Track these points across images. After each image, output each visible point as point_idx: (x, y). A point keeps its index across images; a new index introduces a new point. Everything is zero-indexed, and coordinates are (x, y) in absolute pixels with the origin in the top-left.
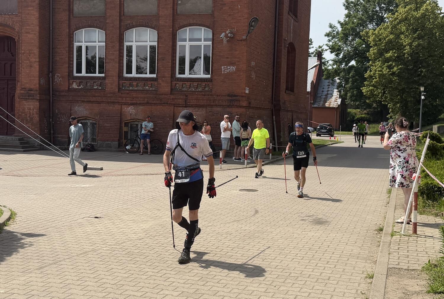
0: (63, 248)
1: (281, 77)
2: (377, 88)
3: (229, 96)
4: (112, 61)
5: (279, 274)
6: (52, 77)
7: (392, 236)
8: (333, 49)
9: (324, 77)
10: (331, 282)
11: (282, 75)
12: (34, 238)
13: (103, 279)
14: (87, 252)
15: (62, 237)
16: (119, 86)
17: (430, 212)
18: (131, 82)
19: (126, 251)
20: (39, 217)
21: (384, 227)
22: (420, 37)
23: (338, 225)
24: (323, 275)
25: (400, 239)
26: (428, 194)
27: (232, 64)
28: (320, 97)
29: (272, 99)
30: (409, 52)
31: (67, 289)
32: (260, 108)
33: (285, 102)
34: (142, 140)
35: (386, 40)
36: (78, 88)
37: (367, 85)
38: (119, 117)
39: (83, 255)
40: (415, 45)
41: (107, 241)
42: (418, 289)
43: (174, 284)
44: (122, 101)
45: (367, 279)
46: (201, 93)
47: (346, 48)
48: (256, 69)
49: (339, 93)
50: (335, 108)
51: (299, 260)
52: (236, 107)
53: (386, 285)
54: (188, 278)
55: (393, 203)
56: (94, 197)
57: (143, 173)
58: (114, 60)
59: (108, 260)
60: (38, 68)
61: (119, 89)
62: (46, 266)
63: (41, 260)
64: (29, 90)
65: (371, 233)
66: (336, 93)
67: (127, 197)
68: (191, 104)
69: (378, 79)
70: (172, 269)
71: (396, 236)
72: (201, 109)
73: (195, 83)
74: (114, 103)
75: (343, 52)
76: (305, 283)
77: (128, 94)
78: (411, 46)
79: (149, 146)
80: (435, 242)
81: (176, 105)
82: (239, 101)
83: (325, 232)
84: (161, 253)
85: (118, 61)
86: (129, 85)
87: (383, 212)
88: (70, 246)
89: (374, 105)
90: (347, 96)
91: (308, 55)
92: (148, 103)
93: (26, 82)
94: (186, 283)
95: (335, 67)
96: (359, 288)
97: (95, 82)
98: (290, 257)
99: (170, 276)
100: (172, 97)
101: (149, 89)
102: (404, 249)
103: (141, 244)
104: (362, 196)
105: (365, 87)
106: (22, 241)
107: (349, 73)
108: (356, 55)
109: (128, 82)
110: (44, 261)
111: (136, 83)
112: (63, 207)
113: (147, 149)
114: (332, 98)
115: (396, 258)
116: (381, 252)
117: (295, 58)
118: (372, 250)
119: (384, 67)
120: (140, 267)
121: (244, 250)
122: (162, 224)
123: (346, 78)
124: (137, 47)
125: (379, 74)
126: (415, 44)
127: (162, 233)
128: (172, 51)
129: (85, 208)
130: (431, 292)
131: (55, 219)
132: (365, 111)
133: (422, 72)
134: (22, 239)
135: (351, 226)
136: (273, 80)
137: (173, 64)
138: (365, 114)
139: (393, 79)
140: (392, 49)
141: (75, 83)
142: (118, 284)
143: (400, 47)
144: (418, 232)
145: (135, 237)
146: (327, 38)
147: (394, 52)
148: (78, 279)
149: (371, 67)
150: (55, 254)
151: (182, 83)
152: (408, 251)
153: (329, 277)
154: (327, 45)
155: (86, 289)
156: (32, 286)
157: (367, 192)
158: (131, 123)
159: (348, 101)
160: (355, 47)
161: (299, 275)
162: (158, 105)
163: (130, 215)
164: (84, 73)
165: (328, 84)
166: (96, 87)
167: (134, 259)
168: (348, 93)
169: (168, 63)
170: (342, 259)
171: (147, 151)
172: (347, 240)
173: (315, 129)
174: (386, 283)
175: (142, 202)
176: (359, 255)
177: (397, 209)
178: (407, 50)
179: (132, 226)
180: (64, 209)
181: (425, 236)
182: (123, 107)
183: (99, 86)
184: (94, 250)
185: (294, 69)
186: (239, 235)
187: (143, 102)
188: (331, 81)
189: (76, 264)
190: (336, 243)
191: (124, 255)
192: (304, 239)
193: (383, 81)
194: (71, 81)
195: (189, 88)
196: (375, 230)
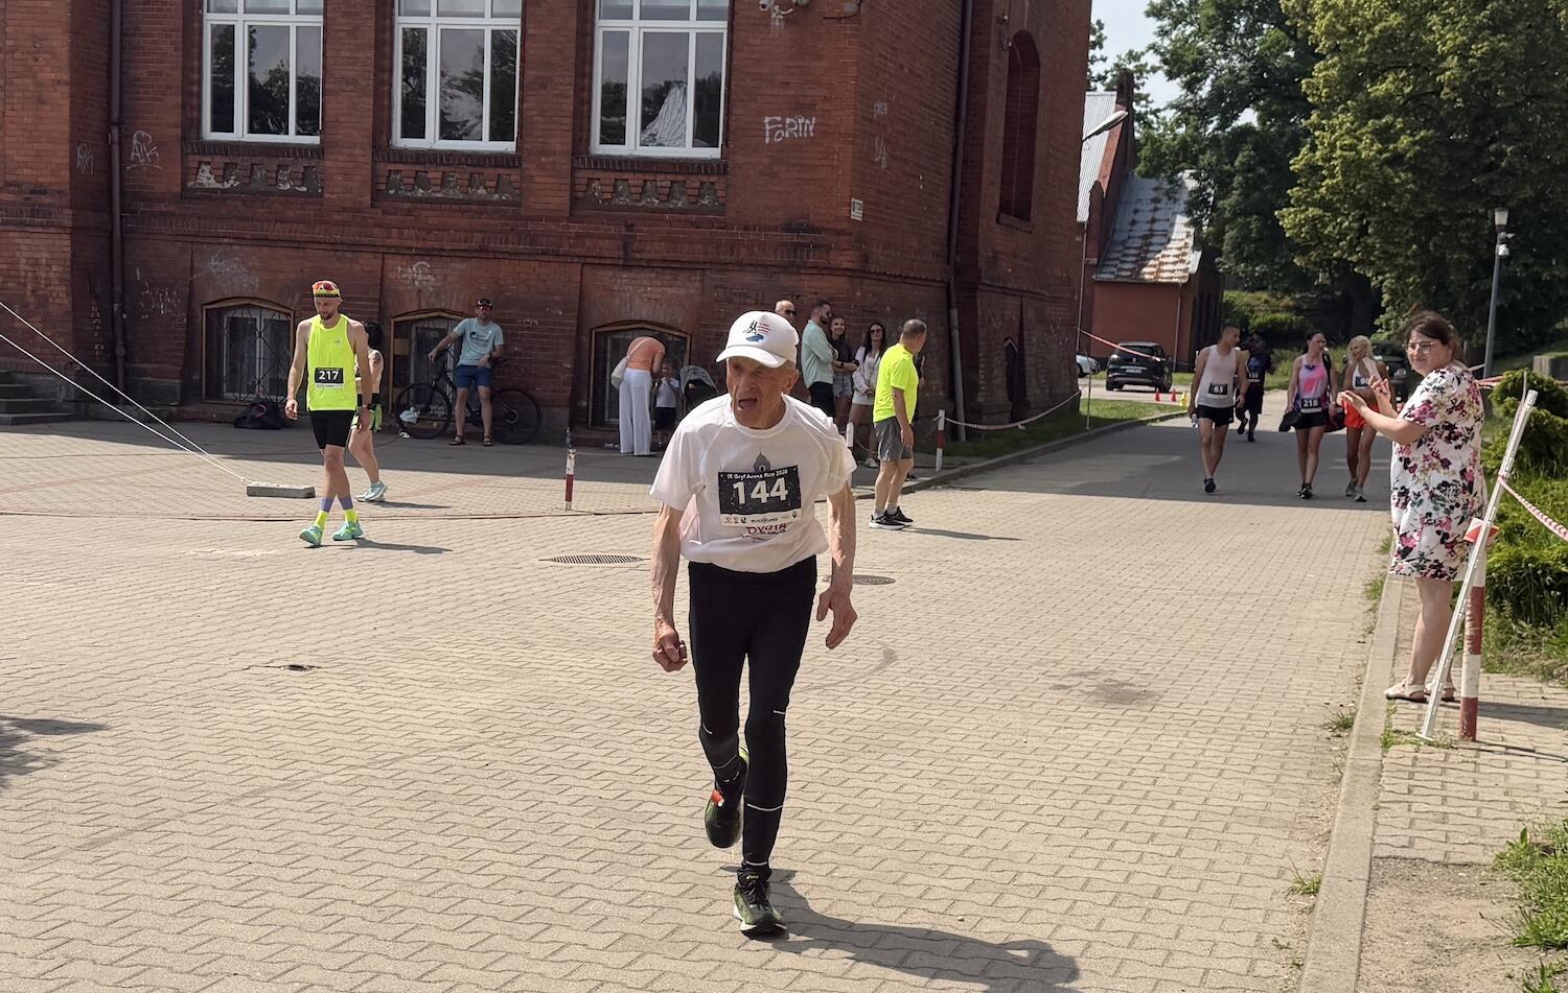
0: (176, 775)
1: (982, 162)
2: (1336, 213)
3: (788, 228)
4: (347, 89)
5: (976, 875)
6: (120, 143)
7: (1386, 745)
8: (1178, 64)
9: (1141, 167)
10: (1164, 905)
11: (985, 157)
12: (65, 737)
13: (326, 885)
14: (264, 791)
15: (167, 736)
16: (374, 184)
17: (1524, 663)
18: (418, 168)
19: (410, 787)
20: (83, 661)
21: (1354, 714)
22: (1499, 25)
23: (1189, 706)
24: (1135, 880)
25: (1416, 758)
26: (1519, 598)
27: (801, 108)
28: (1123, 243)
29: (949, 246)
30: (1455, 79)
31: (196, 921)
32: (903, 278)
33: (995, 257)
34: (461, 391)
35: (1373, 33)
36: (219, 186)
37: (1297, 200)
38: (374, 300)
39: (249, 801)
40: (1479, 54)
41: (338, 751)
42: (1480, 930)
43: (591, 907)
44: (389, 242)
45: (1296, 896)
46: (683, 217)
47: (1223, 61)
48: (889, 130)
49: (1192, 230)
50: (1176, 284)
51: (1047, 830)
52: (814, 271)
53: (1364, 917)
54: (642, 885)
55: (1387, 629)
56: (285, 594)
57: (466, 512)
58: (355, 81)
59: (345, 818)
60: (66, 108)
61: (376, 195)
62: (113, 838)
63: (92, 816)
64: (33, 192)
65: (1310, 737)
66: (1182, 230)
67: (406, 596)
68: (646, 256)
69: (1340, 178)
70: (582, 853)
71: (1402, 747)
72: (682, 276)
73: (663, 176)
74: (355, 247)
75: (1212, 76)
76: (1071, 908)
77: (409, 213)
78: (1463, 58)
79: (486, 414)
80: (1541, 768)
81: (589, 260)
82: (828, 248)
83: (1141, 731)
84: (540, 797)
85: (372, 88)
86: (412, 181)
87: (1352, 663)
88: (200, 766)
89: (1322, 278)
90: (1223, 241)
91: (1084, 84)
92: (483, 252)
93: (20, 159)
94: (634, 904)
95: (1181, 130)
96: (1267, 928)
97: (285, 167)
98: (1014, 816)
99: (576, 878)
100: (575, 228)
101: (489, 198)
102: (1431, 792)
103: (466, 763)
104: (1276, 604)
105: (1292, 210)
106: (21, 748)
107: (1233, 155)
108: (1259, 89)
109: (408, 167)
110: (104, 820)
111: (438, 175)
112: (171, 630)
113: (480, 423)
114: (1165, 249)
115: (1402, 822)
116: (1347, 802)
117: (1037, 90)
118: (1313, 796)
119: (1363, 134)
120: (463, 844)
121: (846, 792)
122: (540, 694)
123: (1221, 172)
124: (446, 34)
125: (1345, 158)
126: (1480, 49)
127: (540, 725)
128: (577, 53)
129: (249, 634)
130: (1533, 942)
131: (143, 672)
132: (1287, 300)
133: (1501, 154)
134: (19, 739)
135: (1234, 709)
136: (954, 172)
137: (582, 102)
138: (1288, 308)
139: (1397, 180)
140: (1395, 68)
141: (207, 168)
142: (383, 903)
143: (1424, 63)
144: (1480, 735)
145: (442, 738)
146: (1154, 24)
147: (1403, 79)
148: (234, 884)
149: (1317, 133)
150: (147, 793)
151: (613, 175)
152: (1444, 799)
153: (1159, 889)
154: (1153, 47)
155: (264, 920)
156: (64, 906)
157: (1292, 590)
158: (420, 325)
159: (1225, 264)
160: (1259, 57)
161: (1050, 881)
162: (522, 257)
163: (420, 661)
164: (241, 132)
165: (1153, 195)
166: (288, 186)
167: (442, 819)
168: (1227, 228)
169: (561, 100)
170: (1203, 825)
171: (479, 430)
172: (1221, 760)
173: (1102, 364)
174: (1365, 910)
175: (464, 616)
176: (1267, 814)
177: (1403, 652)
178: (1448, 73)
179: (429, 702)
180: (173, 636)
181: (1507, 747)
182: (390, 261)
183: (299, 183)
184: (289, 784)
185: (1031, 131)
186: (826, 737)
187: (464, 246)
188: (1166, 186)
189: (223, 832)
190: (1181, 769)
191: (404, 804)
192: (1065, 753)
193: (1358, 187)
194: (193, 161)
195: (638, 197)
196: (1323, 727)
